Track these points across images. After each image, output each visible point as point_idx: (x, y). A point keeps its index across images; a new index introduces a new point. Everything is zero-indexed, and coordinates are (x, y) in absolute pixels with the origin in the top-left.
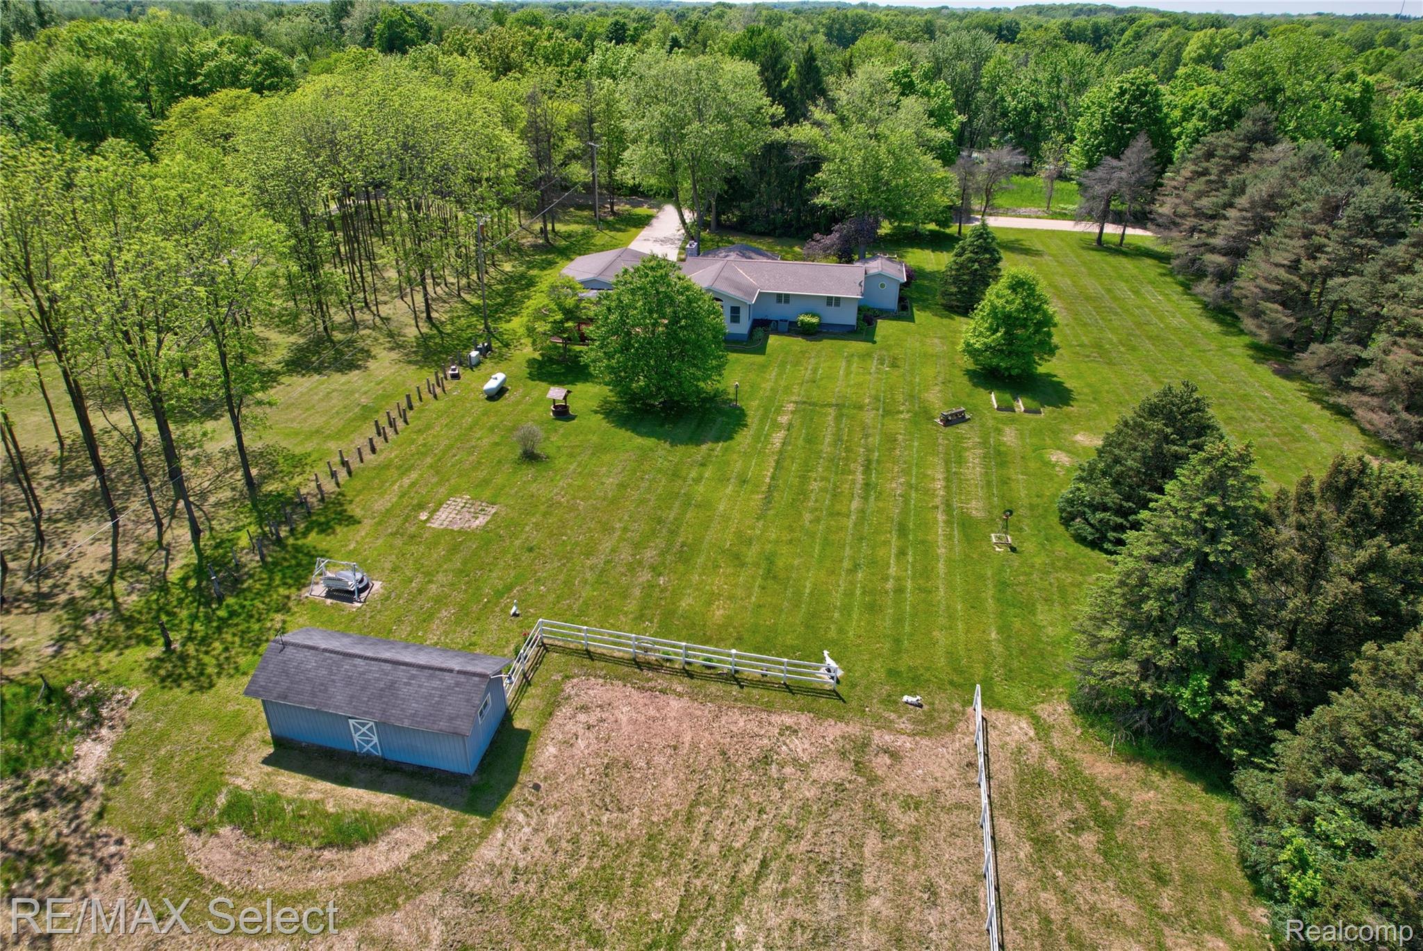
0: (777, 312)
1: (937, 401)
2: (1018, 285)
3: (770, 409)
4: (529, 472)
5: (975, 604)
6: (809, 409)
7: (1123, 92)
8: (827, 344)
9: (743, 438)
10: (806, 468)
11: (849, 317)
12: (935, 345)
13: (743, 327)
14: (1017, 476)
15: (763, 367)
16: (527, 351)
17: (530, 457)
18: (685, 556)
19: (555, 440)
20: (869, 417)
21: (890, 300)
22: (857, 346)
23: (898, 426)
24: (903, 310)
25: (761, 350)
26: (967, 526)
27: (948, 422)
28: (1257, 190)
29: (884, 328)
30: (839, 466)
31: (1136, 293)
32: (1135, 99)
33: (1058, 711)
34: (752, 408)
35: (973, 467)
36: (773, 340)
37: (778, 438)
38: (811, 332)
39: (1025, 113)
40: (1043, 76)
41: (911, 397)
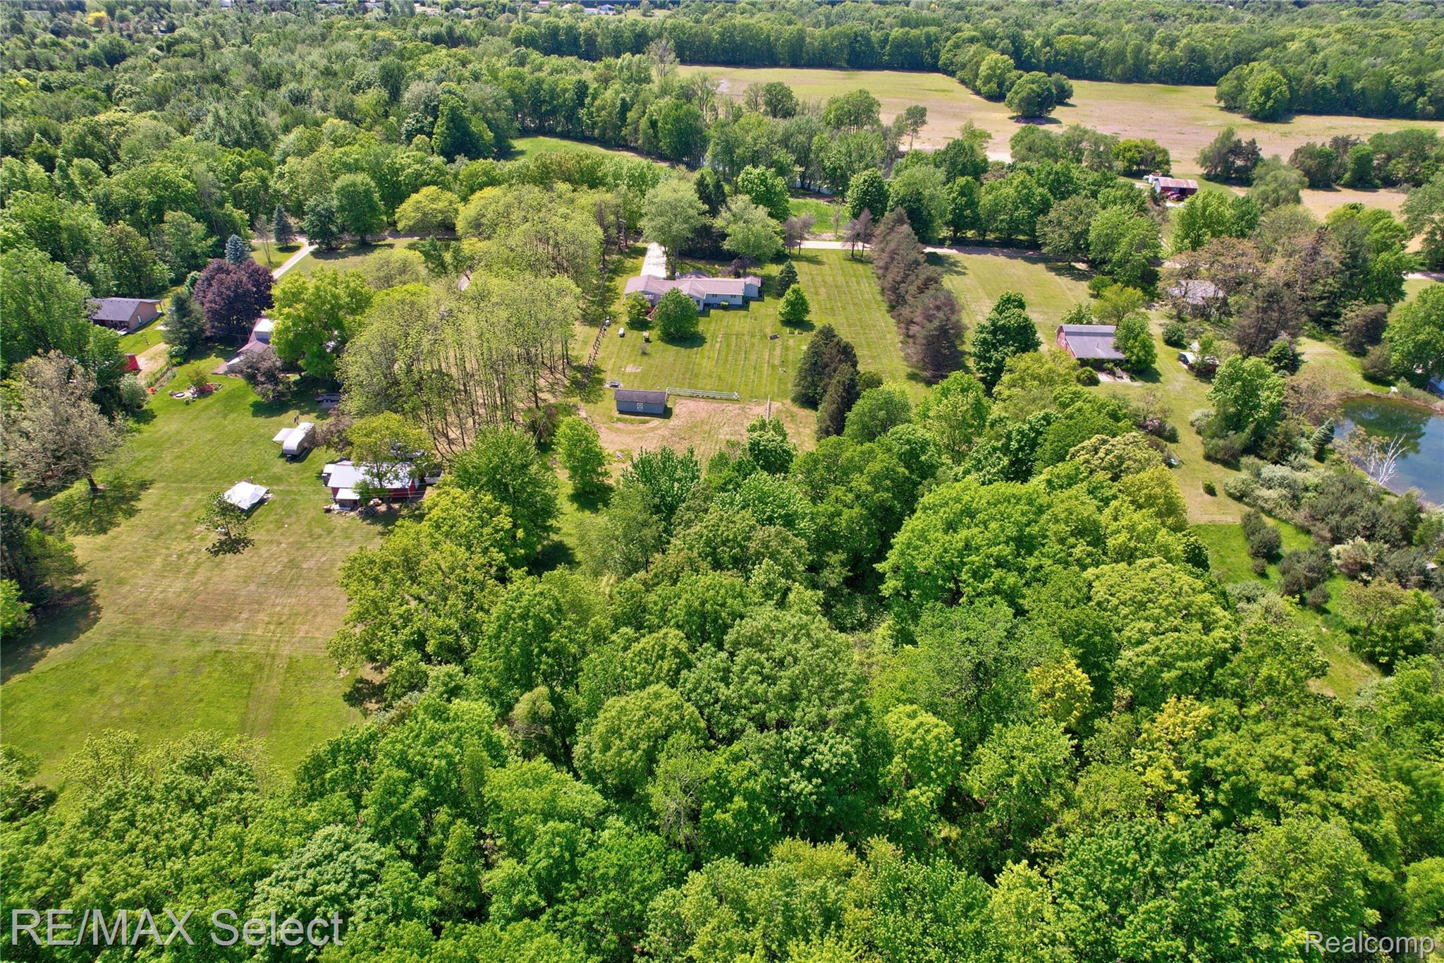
0: (712, 301)
1: (769, 332)
2: (794, 291)
3: (714, 336)
4: (646, 358)
5: (772, 383)
6: (727, 336)
7: (865, 181)
8: (731, 312)
9: (707, 346)
10: (727, 354)
11: (740, 302)
12: (771, 311)
13: (701, 307)
14: (790, 353)
15: (710, 322)
16: (625, 319)
17: (644, 353)
18: (697, 376)
19: (649, 348)
20: (746, 338)
21: (755, 293)
22: (742, 313)
23: (756, 340)
24: (760, 296)
25: (708, 316)
26: (773, 367)
27: (772, 338)
28: (892, 245)
29: (753, 305)
30: (737, 353)
31: (858, 283)
32: (872, 185)
33: (788, 402)
34: (708, 336)
35: (778, 351)
36: (712, 311)
37: (718, 345)
38: (725, 308)
39: (835, 169)
40: (843, 150)
41: (761, 331)
